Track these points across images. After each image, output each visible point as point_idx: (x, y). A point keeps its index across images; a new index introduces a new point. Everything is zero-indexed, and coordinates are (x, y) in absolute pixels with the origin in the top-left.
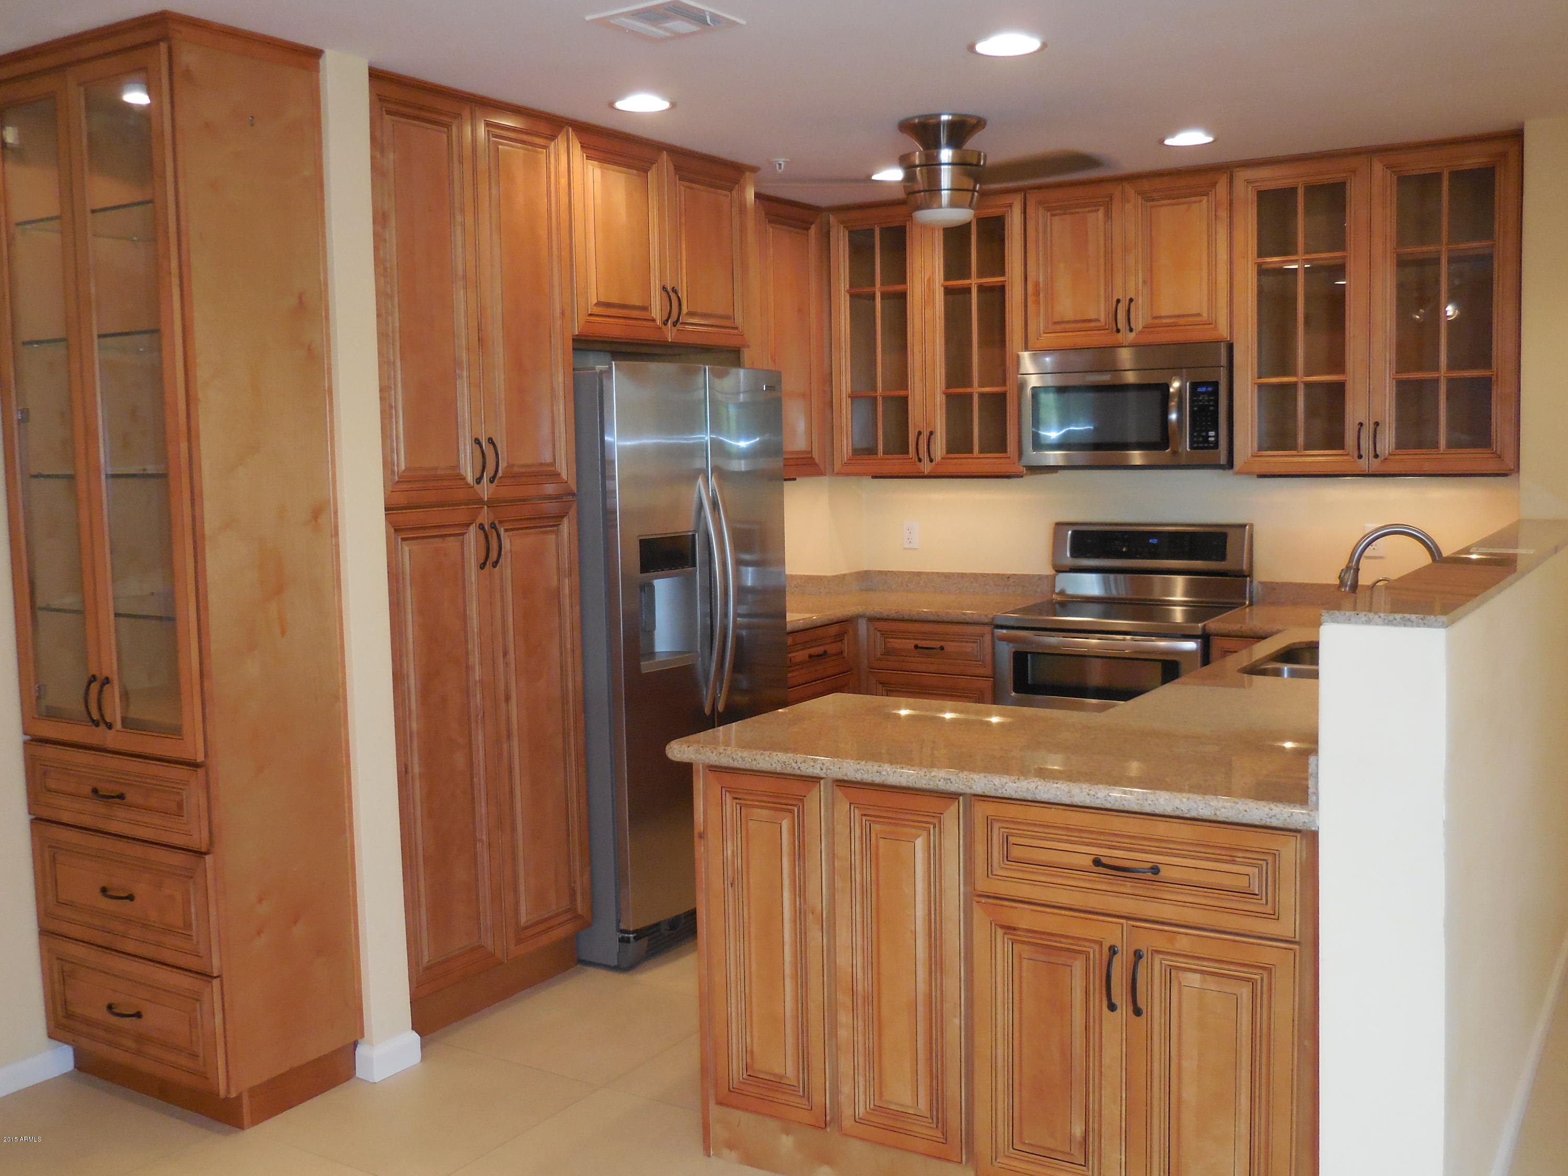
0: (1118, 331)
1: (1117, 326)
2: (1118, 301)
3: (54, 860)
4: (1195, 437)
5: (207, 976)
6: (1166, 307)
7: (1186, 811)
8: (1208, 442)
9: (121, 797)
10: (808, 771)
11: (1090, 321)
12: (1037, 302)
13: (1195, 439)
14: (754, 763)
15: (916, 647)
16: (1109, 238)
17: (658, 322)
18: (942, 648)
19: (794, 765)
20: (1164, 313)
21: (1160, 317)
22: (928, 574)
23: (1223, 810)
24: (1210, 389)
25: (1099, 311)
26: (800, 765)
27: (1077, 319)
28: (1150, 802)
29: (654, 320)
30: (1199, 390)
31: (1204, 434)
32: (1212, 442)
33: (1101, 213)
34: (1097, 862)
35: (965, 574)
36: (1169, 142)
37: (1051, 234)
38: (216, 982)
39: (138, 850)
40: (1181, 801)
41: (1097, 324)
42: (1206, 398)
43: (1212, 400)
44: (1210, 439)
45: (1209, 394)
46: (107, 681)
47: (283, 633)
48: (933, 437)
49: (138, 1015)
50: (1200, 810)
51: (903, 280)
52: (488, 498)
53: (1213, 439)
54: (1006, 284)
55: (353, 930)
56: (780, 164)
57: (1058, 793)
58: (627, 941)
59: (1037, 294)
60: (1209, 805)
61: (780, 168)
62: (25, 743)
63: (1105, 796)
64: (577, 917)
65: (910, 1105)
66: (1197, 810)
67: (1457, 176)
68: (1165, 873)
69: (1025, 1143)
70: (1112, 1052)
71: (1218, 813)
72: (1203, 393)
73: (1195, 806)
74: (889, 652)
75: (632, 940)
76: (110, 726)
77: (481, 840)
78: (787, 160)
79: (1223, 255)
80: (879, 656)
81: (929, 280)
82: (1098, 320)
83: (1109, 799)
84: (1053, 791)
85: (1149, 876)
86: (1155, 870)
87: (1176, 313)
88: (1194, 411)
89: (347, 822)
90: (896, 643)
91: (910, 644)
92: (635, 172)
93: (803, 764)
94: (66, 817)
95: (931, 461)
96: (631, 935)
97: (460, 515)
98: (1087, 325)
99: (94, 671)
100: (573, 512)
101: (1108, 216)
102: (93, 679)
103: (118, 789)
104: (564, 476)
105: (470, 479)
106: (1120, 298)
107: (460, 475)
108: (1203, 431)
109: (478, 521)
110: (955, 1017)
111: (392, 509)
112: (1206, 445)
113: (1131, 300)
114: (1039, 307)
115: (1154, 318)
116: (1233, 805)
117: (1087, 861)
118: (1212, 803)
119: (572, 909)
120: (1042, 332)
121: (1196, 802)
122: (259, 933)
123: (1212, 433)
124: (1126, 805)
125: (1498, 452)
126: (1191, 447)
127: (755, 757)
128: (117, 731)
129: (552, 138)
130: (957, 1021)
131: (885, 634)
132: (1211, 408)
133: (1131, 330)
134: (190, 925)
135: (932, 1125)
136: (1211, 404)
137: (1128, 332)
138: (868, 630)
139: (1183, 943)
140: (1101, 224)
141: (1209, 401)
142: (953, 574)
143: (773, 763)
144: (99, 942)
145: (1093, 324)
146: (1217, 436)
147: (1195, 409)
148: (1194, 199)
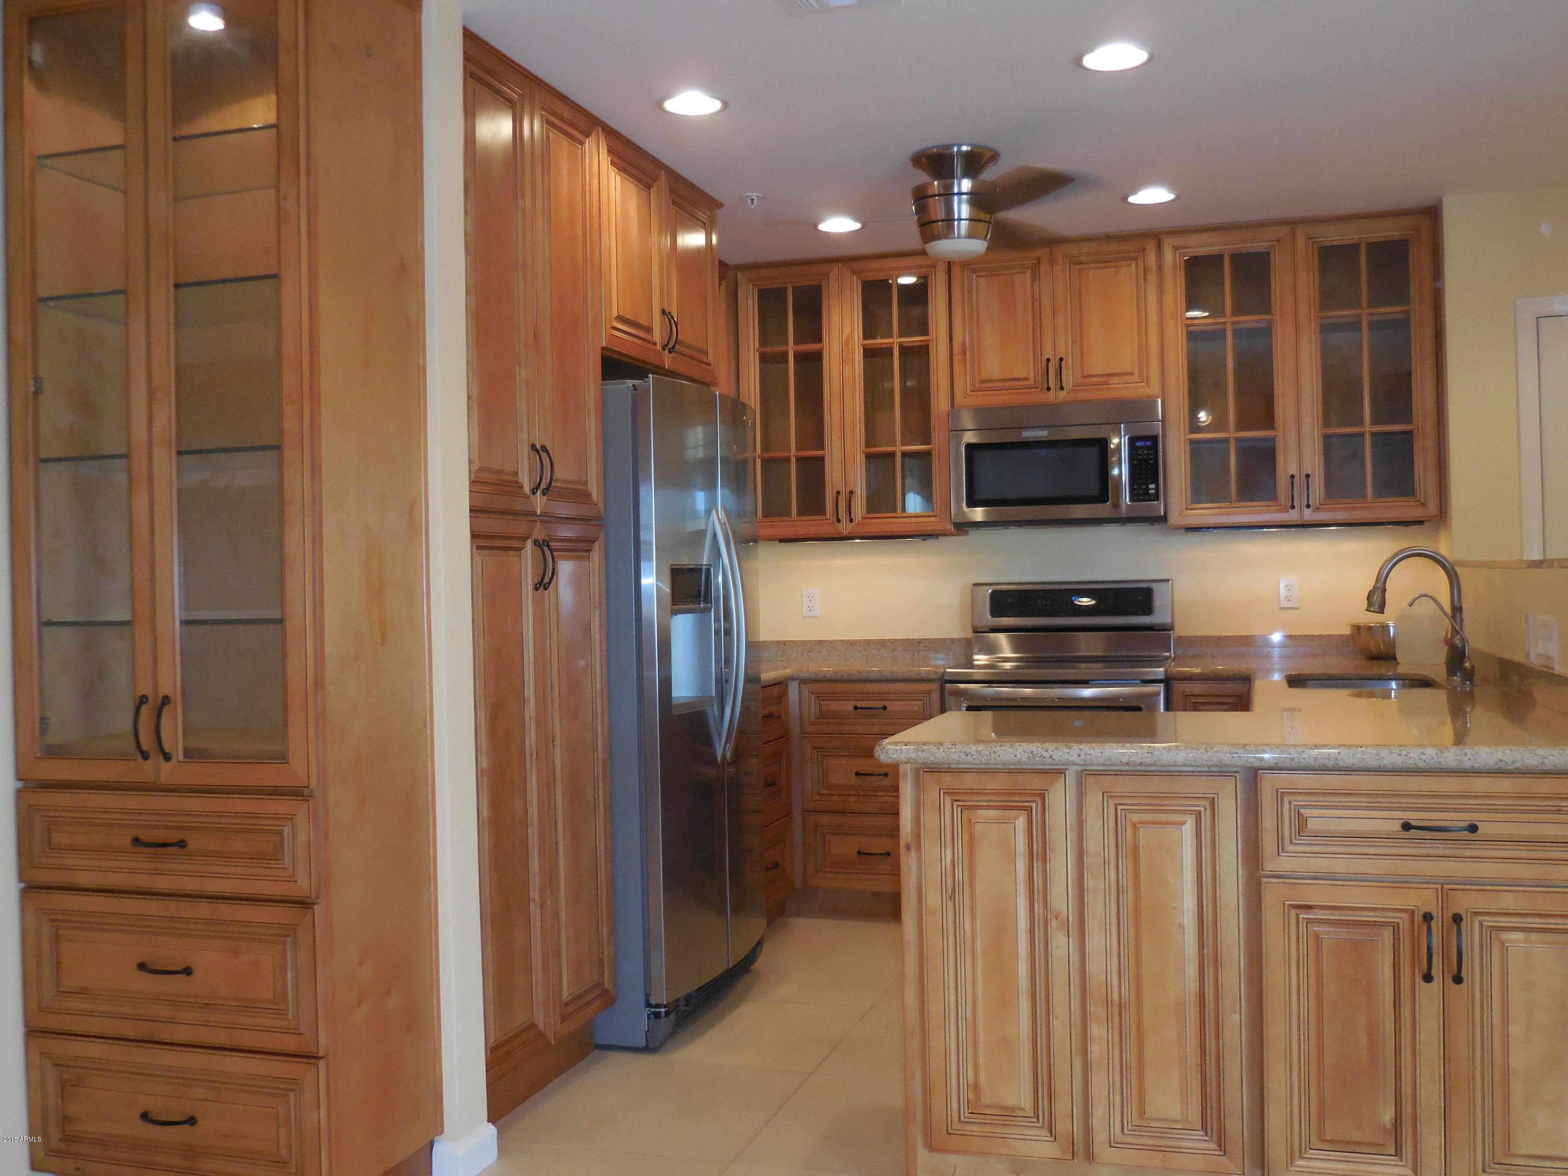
0: (1049, 389)
1: (1048, 385)
2: (1048, 360)
3: (56, 940)
4: (1135, 489)
5: (311, 1057)
6: (1097, 366)
7: (1510, 763)
8: (1149, 494)
9: (181, 844)
10: (1061, 758)
11: (1018, 379)
12: (964, 362)
13: (1135, 492)
14: (993, 756)
15: (856, 708)
16: (1036, 299)
17: (659, 347)
18: (885, 708)
19: (1044, 754)
20: (1094, 371)
21: (1090, 376)
22: (831, 642)
23: (1552, 758)
24: (1148, 443)
25: (1025, 369)
26: (1052, 753)
27: (1007, 377)
28: (1470, 757)
29: (655, 344)
30: (1138, 444)
31: (1144, 487)
32: (1152, 495)
33: (1028, 275)
34: (1407, 826)
35: (872, 640)
36: (1132, 199)
37: (977, 294)
38: (322, 1064)
39: (203, 910)
40: (1504, 753)
41: (1027, 383)
42: (1146, 452)
43: (1151, 454)
44: (1150, 491)
45: (1148, 448)
46: (166, 700)
47: (383, 642)
48: (853, 496)
49: (192, 1121)
50: (1526, 760)
51: (818, 339)
52: (541, 512)
53: (1154, 491)
54: (931, 344)
55: (435, 1002)
56: (752, 200)
57: (1365, 757)
58: (657, 1016)
59: (964, 353)
60: (1536, 754)
61: (752, 203)
62: (19, 792)
63: (1419, 756)
64: (605, 993)
65: (1179, 1118)
66: (1522, 761)
67: (1373, 247)
68: (1483, 829)
69: (1326, 1141)
70: (1430, 1025)
71: (1546, 761)
72: (1141, 447)
73: (1520, 756)
74: (824, 715)
75: (663, 1015)
76: (167, 757)
77: (534, 900)
78: (760, 195)
79: (1153, 317)
80: (813, 719)
81: (847, 339)
82: (1026, 379)
83: (1423, 757)
84: (1359, 756)
85: (1466, 835)
86: (1473, 828)
87: (1107, 372)
88: (1134, 465)
89: (432, 872)
90: (834, 706)
91: (849, 706)
92: (642, 186)
93: (1056, 752)
94: (83, 879)
95: (851, 521)
96: (663, 1010)
97: (519, 527)
98: (1017, 383)
99: (145, 688)
100: (601, 538)
101: (1035, 276)
102: (143, 700)
103: (175, 836)
104: (595, 497)
105: (527, 489)
106: (1050, 357)
107: (517, 482)
108: (1143, 484)
109: (534, 537)
110: (1235, 1013)
111: (477, 511)
112: (1146, 497)
113: (1061, 359)
114: (966, 367)
115: (1085, 377)
116: (1561, 752)
117: (1396, 826)
118: (1538, 753)
119: (599, 984)
120: (969, 391)
121: (1520, 753)
122: (359, 1003)
123: (1152, 486)
124: (1443, 763)
125: (1422, 500)
126: (1132, 500)
127: (995, 749)
128: (179, 762)
129: (587, 135)
130: (1236, 1017)
131: (819, 696)
132: (1151, 462)
133: (1062, 388)
134: (284, 996)
135: (1206, 1138)
136: (1151, 457)
137: (1058, 389)
138: (800, 693)
139: (1508, 901)
140: (1029, 283)
141: (1148, 454)
142: (859, 641)
143: (1018, 754)
144: (131, 1034)
145: (1022, 383)
146: (1157, 489)
147: (1135, 462)
148: (1124, 263)
